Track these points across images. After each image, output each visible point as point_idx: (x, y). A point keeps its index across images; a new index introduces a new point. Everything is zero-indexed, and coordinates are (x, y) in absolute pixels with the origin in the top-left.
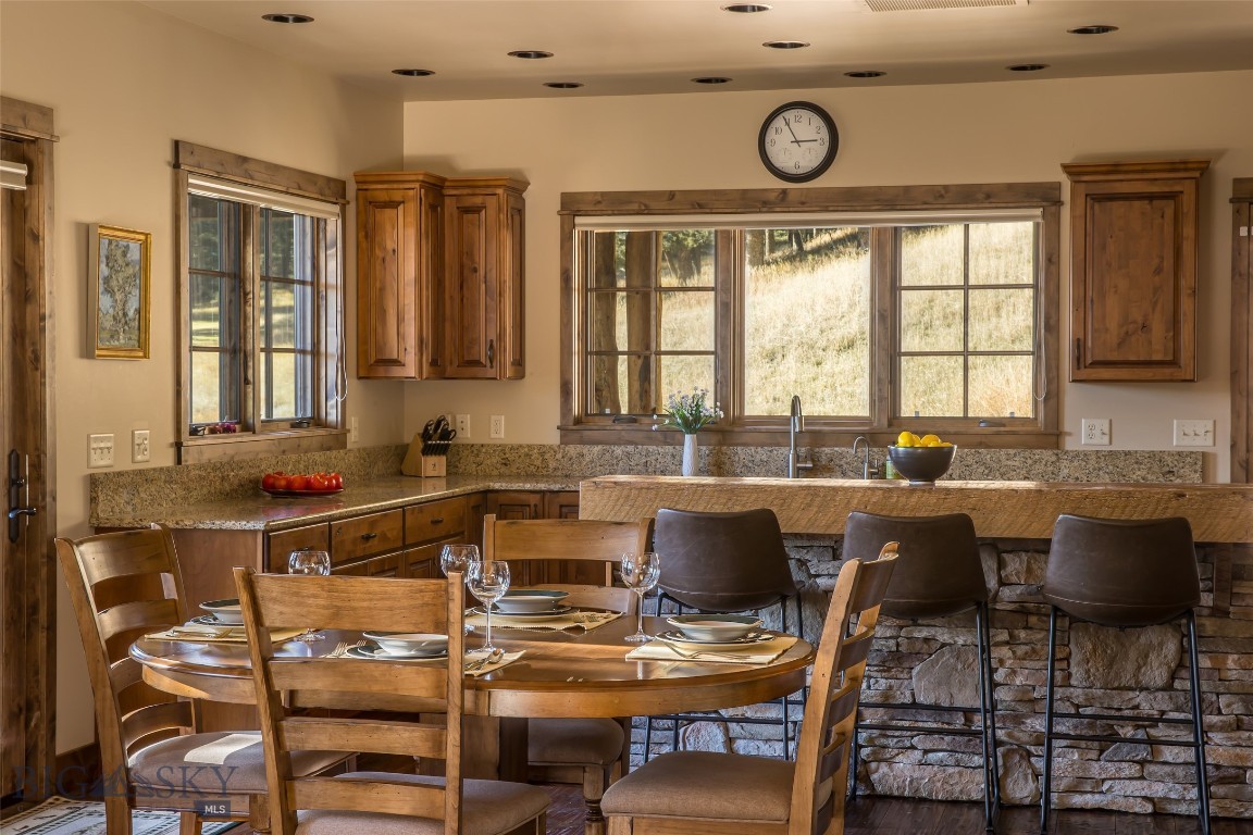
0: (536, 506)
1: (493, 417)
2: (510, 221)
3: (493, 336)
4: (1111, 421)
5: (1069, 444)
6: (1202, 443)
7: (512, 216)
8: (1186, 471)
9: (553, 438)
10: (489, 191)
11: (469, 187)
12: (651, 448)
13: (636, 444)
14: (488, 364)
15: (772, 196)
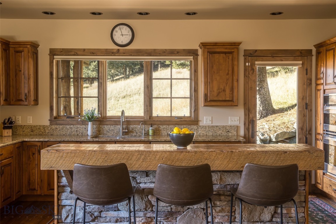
0: (39, 146)
1: (28, 117)
2: (32, 56)
3: (26, 91)
4: (212, 117)
5: (201, 124)
6: (236, 123)
7: (33, 55)
8: (233, 131)
9: (47, 123)
10: (25, 46)
11: (18, 45)
12: (78, 126)
13: (73, 125)
14: (25, 100)
15: (115, 51)
